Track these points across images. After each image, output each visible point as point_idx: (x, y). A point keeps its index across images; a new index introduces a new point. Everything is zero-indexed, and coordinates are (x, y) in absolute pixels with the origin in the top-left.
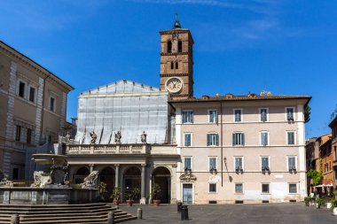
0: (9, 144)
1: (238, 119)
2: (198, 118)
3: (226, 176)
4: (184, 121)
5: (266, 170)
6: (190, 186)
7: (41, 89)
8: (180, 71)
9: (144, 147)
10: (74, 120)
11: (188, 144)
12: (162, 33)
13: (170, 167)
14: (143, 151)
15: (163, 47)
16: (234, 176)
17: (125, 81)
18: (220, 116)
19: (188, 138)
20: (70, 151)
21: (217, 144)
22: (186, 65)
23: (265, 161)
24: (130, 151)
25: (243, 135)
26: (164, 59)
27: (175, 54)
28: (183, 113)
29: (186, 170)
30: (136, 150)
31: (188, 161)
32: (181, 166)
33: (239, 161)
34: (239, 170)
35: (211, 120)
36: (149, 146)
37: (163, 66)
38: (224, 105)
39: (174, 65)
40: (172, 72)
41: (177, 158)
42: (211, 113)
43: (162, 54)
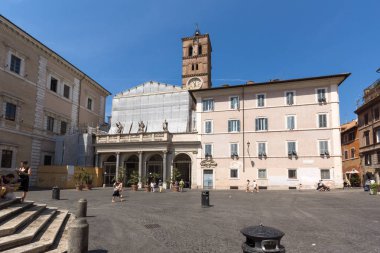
0: (39, 133)
1: (261, 104)
2: (218, 106)
3: (248, 161)
4: (205, 109)
5: (292, 154)
6: (210, 172)
7: (77, 89)
8: (200, 71)
9: (166, 135)
10: (110, 118)
11: (209, 130)
12: (184, 40)
13: (190, 154)
14: (165, 138)
15: (185, 52)
16: (257, 161)
17: (151, 82)
18: (241, 102)
19: (209, 125)
20: (99, 141)
21: (239, 130)
22: (206, 66)
23: (292, 145)
24: (152, 138)
25: (266, 120)
26: (185, 62)
27: (196, 57)
28: (203, 101)
29: (207, 156)
30: (158, 138)
31: (209, 148)
32: (201, 152)
33: (262, 147)
34: (262, 156)
35: (232, 107)
36: (170, 135)
37: (185, 69)
38: (247, 90)
39: (195, 67)
40: (193, 73)
41: (197, 145)
42: (232, 99)
43: (184, 58)
